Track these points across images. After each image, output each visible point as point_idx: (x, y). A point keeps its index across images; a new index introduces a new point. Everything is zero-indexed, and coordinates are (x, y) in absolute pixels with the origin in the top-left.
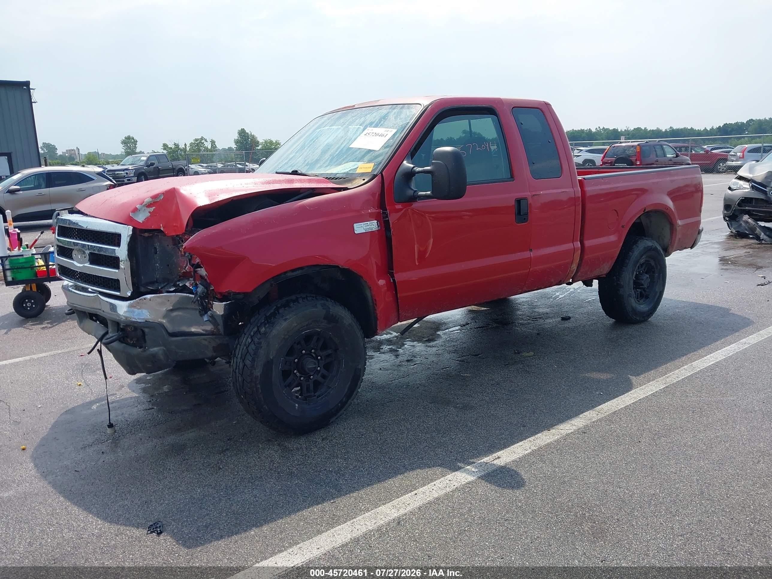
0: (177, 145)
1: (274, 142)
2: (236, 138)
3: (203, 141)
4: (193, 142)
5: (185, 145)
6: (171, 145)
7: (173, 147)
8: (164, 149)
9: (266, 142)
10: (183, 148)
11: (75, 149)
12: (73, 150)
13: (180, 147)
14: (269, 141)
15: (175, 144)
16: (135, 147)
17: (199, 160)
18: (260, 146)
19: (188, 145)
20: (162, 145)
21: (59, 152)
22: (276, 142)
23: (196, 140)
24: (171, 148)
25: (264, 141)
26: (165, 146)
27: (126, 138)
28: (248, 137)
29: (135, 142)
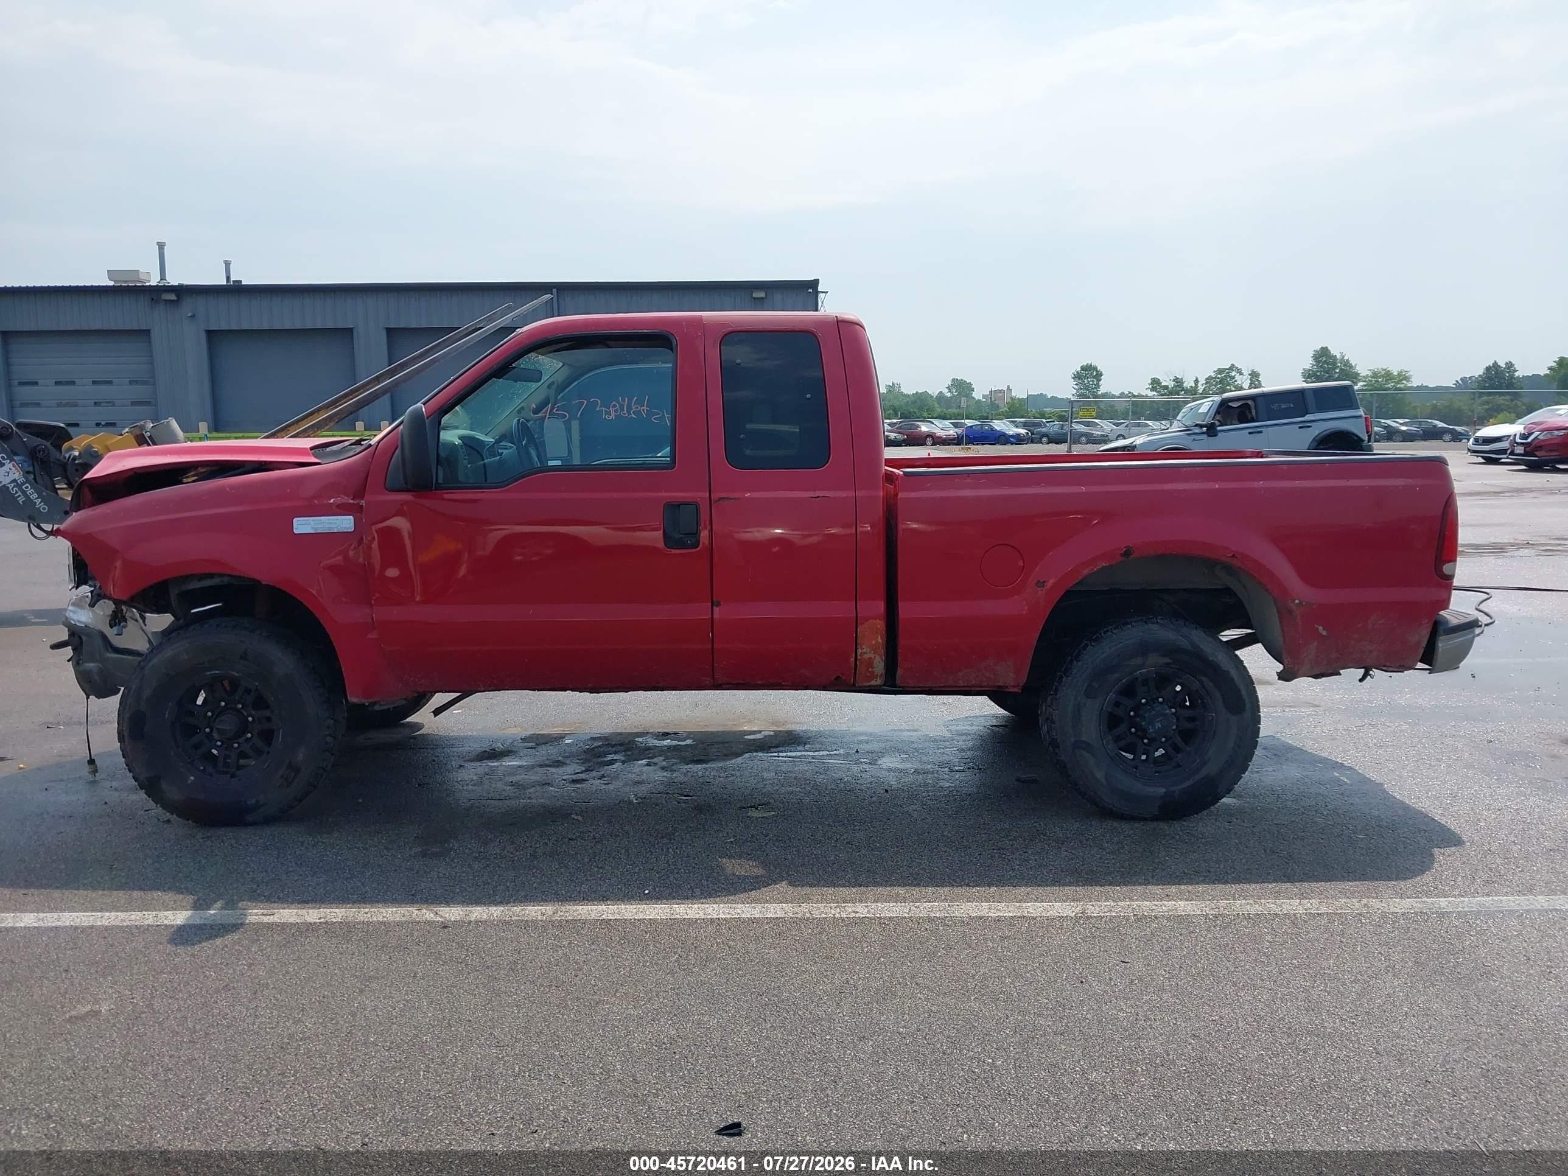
0: (1178, 382)
1: (1396, 373)
2: (1308, 367)
3: (1233, 373)
4: (1213, 375)
5: (1197, 381)
6: (1167, 382)
7: (1171, 384)
8: (1153, 389)
9: (1375, 375)
10: (1191, 387)
11: (1005, 389)
12: (1000, 391)
13: (1185, 385)
14: (1383, 372)
15: (1176, 380)
16: (1098, 386)
17: (1094, 414)
18: (1360, 384)
19: (1202, 381)
20: (1150, 381)
21: (977, 395)
22: (1400, 374)
23: (1220, 371)
24: (1166, 387)
25: (1370, 373)
26: (1155, 384)
27: (1083, 368)
28: (1334, 364)
29: (1099, 375)
